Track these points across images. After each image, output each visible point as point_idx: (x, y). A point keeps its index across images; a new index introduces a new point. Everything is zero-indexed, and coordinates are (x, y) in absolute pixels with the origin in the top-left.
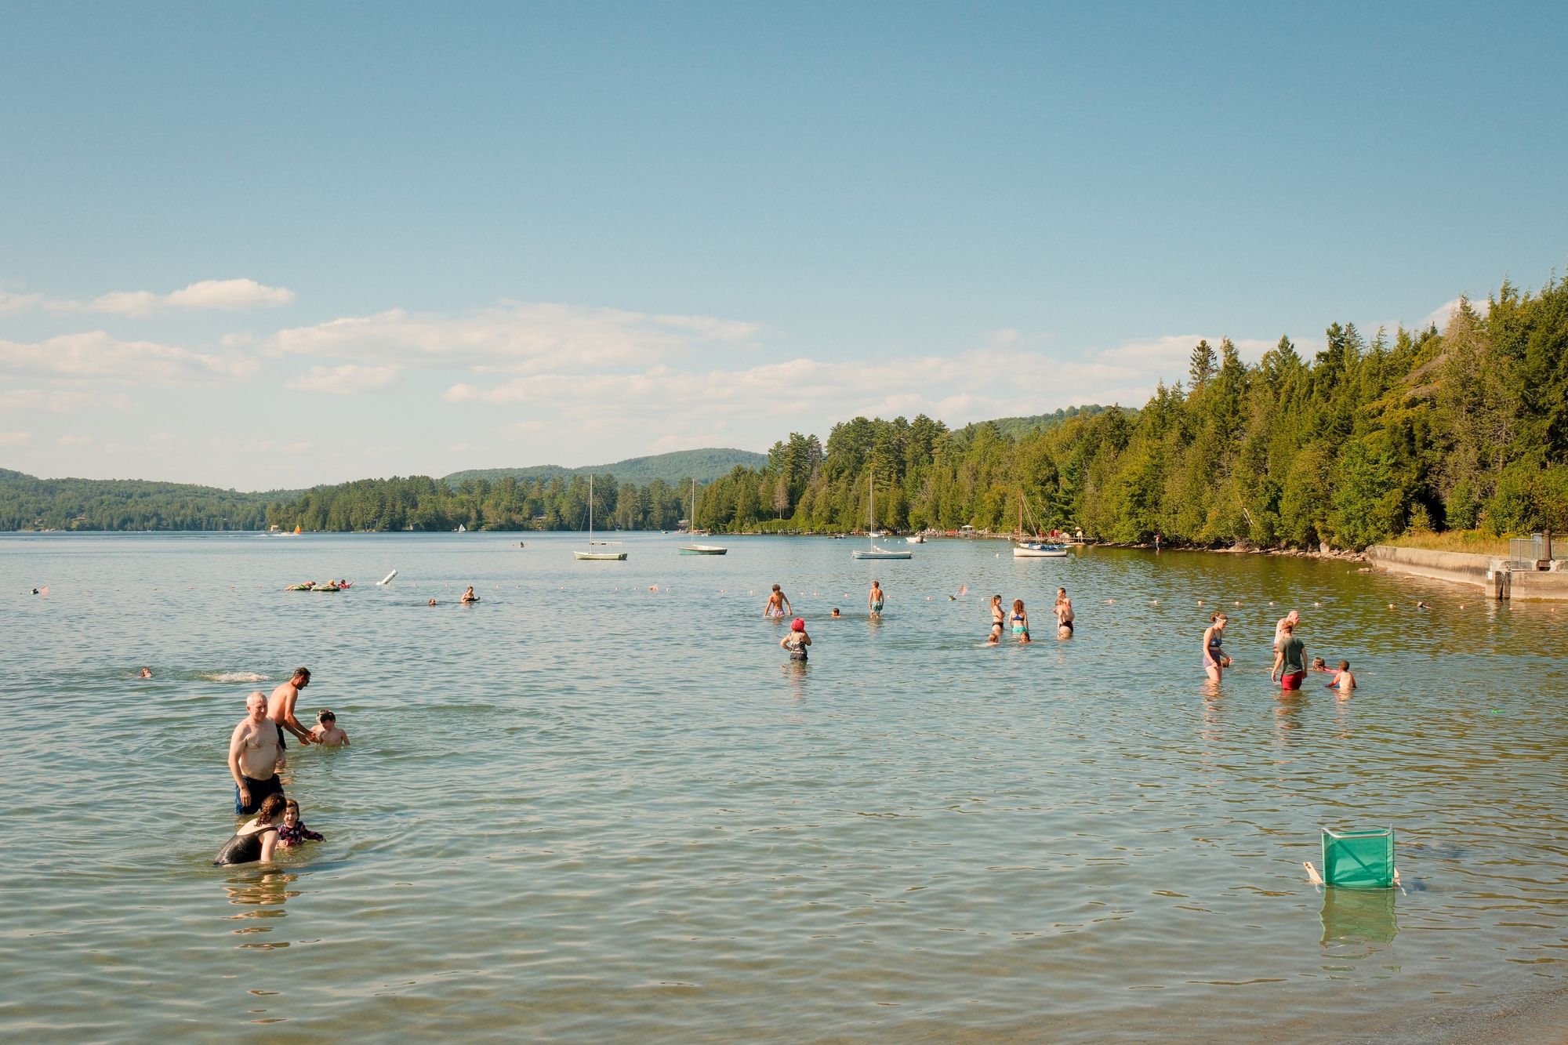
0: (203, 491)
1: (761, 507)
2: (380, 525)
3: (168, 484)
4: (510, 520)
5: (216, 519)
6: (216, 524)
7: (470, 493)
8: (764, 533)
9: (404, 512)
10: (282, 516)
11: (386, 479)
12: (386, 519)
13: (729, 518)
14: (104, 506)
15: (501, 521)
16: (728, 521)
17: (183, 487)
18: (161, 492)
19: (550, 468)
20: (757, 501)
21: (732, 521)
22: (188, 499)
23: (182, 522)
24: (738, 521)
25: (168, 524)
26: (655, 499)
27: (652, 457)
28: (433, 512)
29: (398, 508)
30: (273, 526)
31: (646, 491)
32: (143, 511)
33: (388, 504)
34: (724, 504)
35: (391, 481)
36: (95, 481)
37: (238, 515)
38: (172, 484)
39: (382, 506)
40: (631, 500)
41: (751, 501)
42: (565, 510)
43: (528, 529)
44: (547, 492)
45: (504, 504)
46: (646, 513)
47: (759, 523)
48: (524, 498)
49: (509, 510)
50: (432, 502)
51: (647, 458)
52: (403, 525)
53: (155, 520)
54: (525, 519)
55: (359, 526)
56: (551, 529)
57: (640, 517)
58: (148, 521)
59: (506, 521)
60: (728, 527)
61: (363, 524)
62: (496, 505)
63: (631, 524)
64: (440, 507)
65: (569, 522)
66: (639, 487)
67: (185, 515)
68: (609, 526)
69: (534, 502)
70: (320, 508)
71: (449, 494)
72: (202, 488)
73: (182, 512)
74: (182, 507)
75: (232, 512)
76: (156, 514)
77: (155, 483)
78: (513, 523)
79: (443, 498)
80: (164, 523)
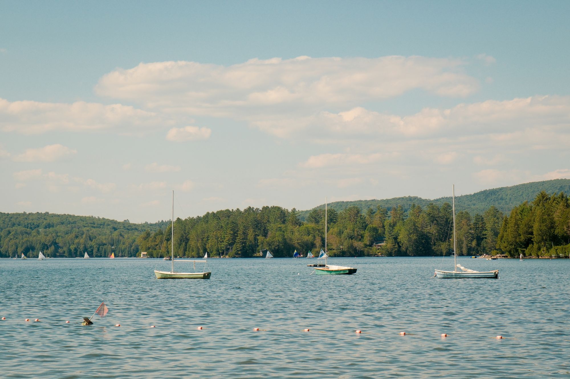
0: (99, 222)
1: (556, 232)
2: (232, 252)
3: (70, 216)
4: (351, 246)
5: (105, 247)
6: (105, 252)
7: (317, 222)
8: (558, 257)
9: (256, 239)
10: (149, 244)
11: (242, 210)
12: (238, 246)
13: (528, 242)
14: (11, 236)
15: (344, 247)
16: (526, 246)
17: (82, 219)
18: (63, 223)
19: (410, 199)
20: (552, 226)
21: (530, 246)
22: (85, 229)
23: (76, 249)
24: (536, 246)
25: (64, 252)
26: (489, 226)
27: (507, 188)
28: (280, 240)
29: (250, 237)
30: (143, 253)
31: (480, 219)
32: (43, 240)
33: (240, 232)
34: (523, 228)
35: (246, 211)
36: (8, 214)
37: (124, 244)
38: (74, 216)
39: (235, 234)
40: (465, 227)
41: (546, 226)
42: (403, 237)
43: (369, 255)
44: (389, 220)
45: (346, 232)
46: (479, 239)
47: (554, 248)
48: (366, 226)
49: (351, 238)
50: (281, 230)
51: (501, 189)
52: (254, 251)
53: (53, 248)
54: (366, 246)
55: (214, 252)
56: (390, 255)
57: (474, 243)
58: (48, 249)
59: (348, 248)
60: (527, 251)
61: (218, 250)
62: (340, 233)
63: (465, 251)
64: (288, 235)
65: (407, 249)
66: (472, 215)
67: (79, 244)
68: (444, 252)
69: (375, 230)
70: (182, 236)
71: (297, 223)
72: (99, 219)
73: (76, 241)
74: (77, 237)
75: (119, 241)
76: (55, 243)
77: (59, 216)
78: (355, 249)
79: (290, 227)
80: (60, 250)
